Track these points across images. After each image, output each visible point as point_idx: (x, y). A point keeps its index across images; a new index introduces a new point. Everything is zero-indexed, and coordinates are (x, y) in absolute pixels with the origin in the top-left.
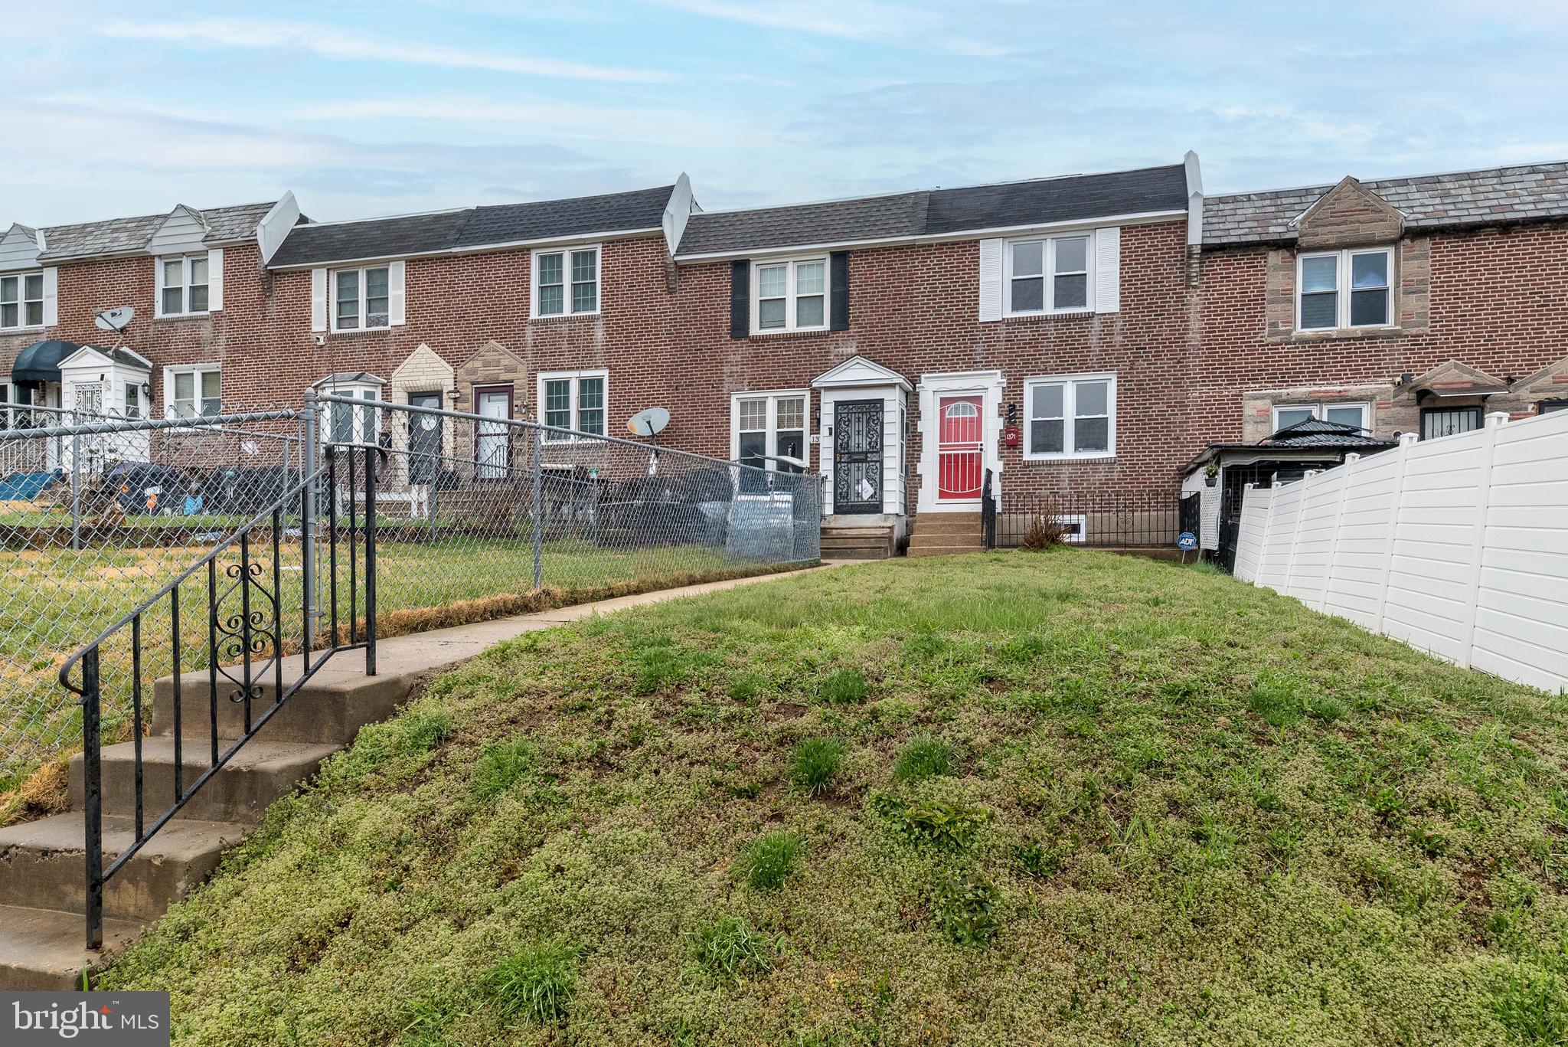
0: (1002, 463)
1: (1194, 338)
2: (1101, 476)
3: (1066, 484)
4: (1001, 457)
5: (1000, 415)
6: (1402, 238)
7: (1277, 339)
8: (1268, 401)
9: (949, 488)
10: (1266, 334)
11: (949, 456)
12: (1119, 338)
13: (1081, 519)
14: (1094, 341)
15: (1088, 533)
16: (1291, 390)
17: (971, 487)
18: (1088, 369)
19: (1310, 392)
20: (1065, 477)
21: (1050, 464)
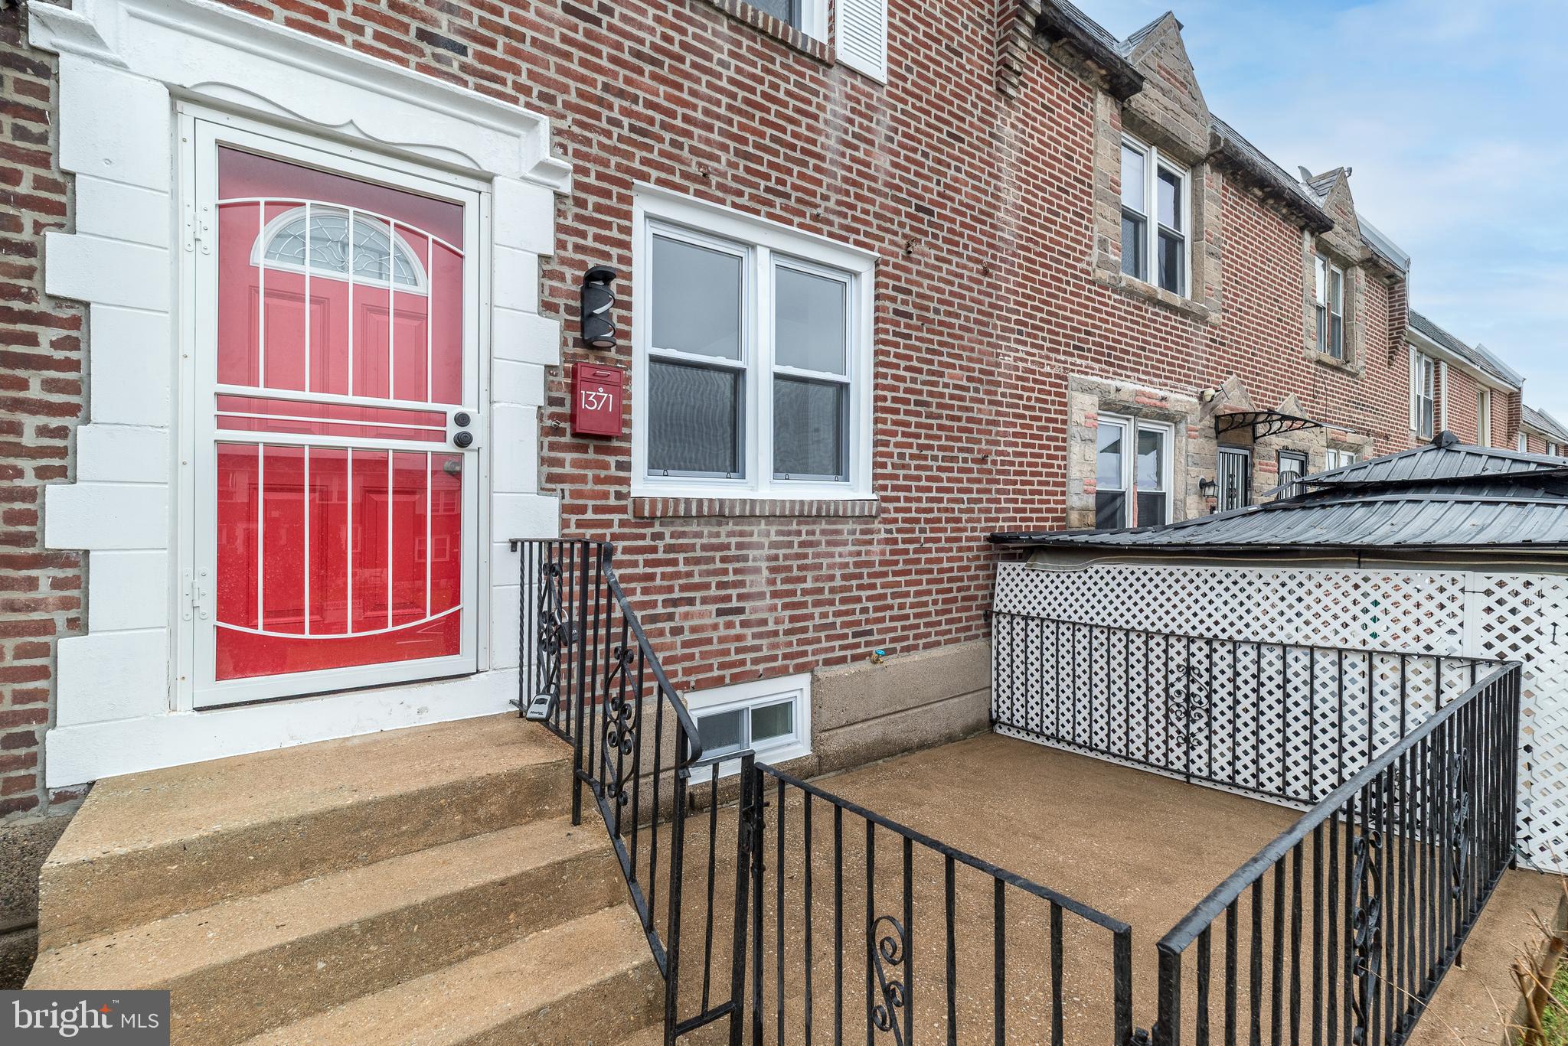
0: (553, 503)
1: (1009, 225)
2: (844, 554)
3: (759, 582)
4: (550, 481)
5: (548, 307)
6: (1206, 160)
7: (1103, 275)
8: (1095, 399)
9: (283, 610)
10: (1094, 260)
11: (284, 464)
12: (883, 161)
13: (795, 689)
14: (829, 142)
15: (818, 731)
16: (1117, 383)
17: (410, 605)
18: (817, 224)
19: (1138, 393)
20: (758, 558)
21: (718, 514)
